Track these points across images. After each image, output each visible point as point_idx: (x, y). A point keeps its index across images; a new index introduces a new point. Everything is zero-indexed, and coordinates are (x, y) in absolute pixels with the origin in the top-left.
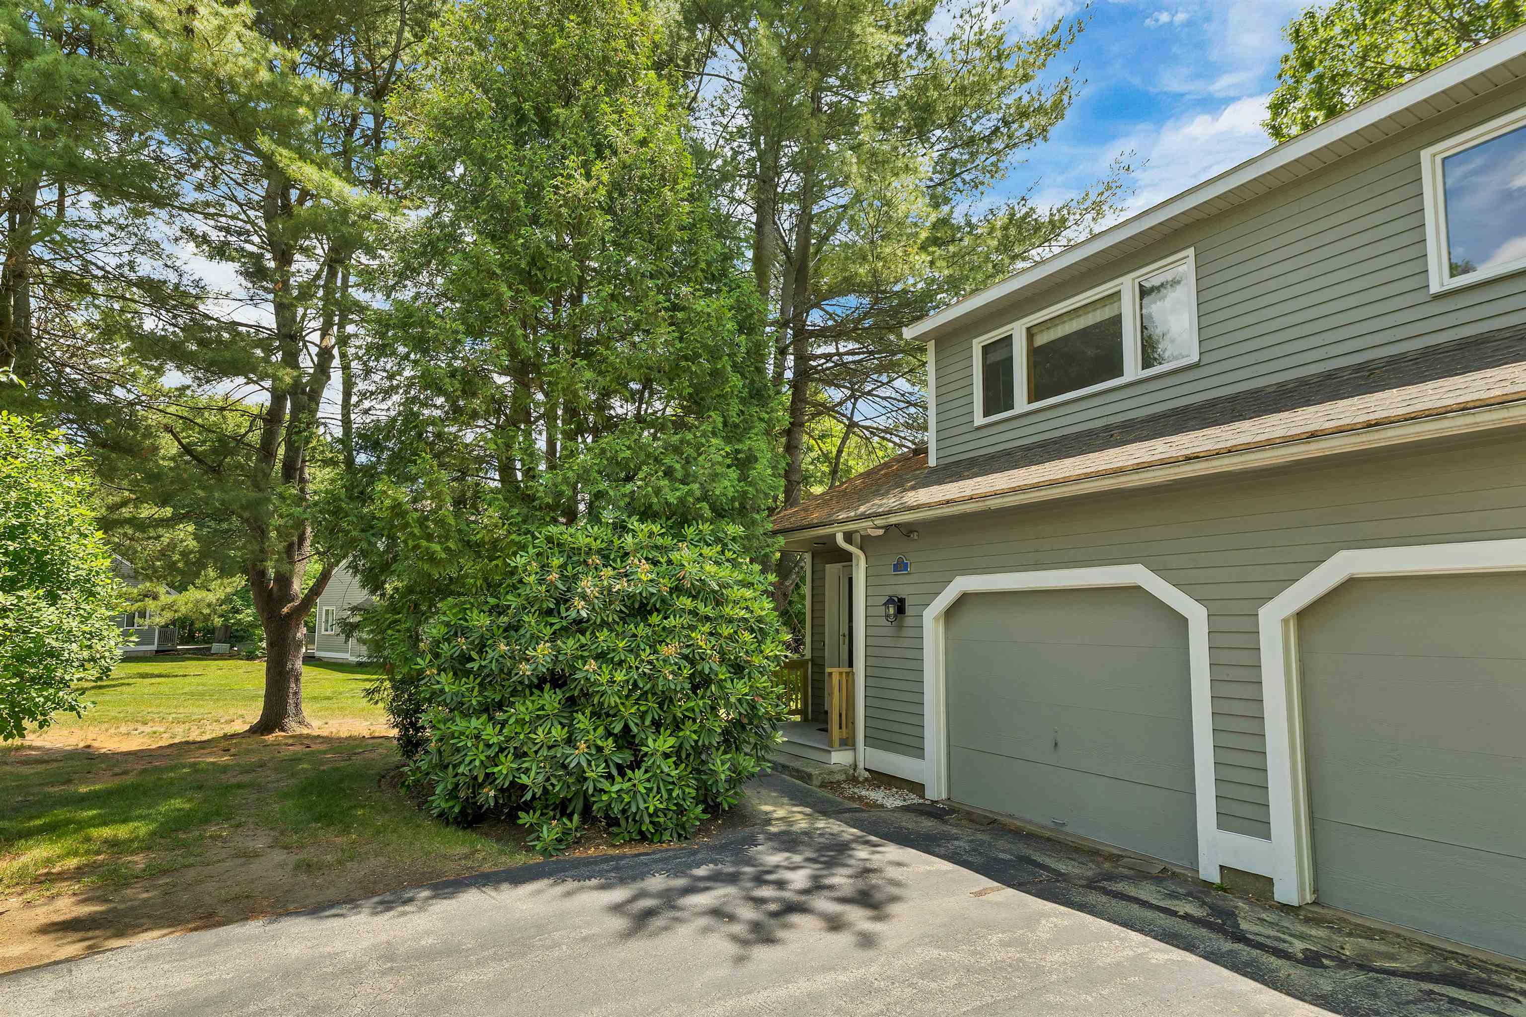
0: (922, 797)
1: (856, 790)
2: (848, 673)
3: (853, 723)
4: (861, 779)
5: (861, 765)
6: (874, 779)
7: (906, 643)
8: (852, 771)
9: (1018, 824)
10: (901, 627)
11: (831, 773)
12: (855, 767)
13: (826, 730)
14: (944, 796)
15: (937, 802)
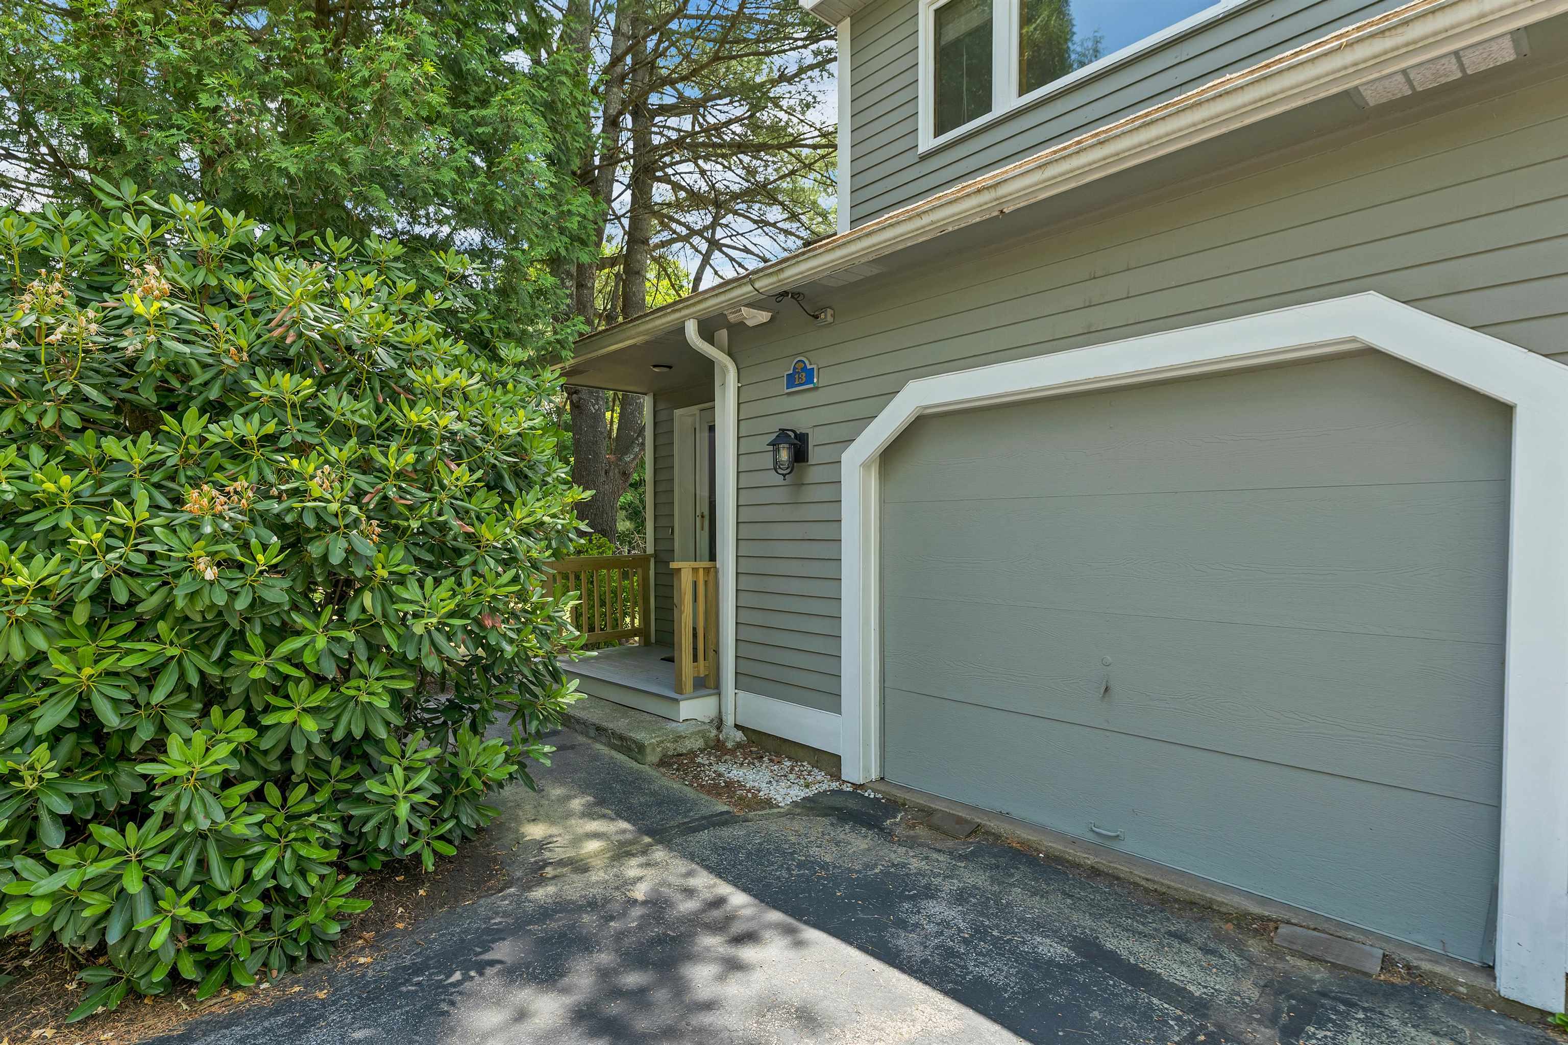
0: (836, 775)
1: (722, 768)
2: (707, 570)
3: (716, 652)
4: (729, 745)
5: (729, 720)
6: (751, 742)
7: (812, 512)
8: (714, 732)
9: (1025, 835)
10: (799, 485)
11: (678, 738)
12: (719, 723)
13: (671, 660)
14: (874, 775)
15: (861, 786)
